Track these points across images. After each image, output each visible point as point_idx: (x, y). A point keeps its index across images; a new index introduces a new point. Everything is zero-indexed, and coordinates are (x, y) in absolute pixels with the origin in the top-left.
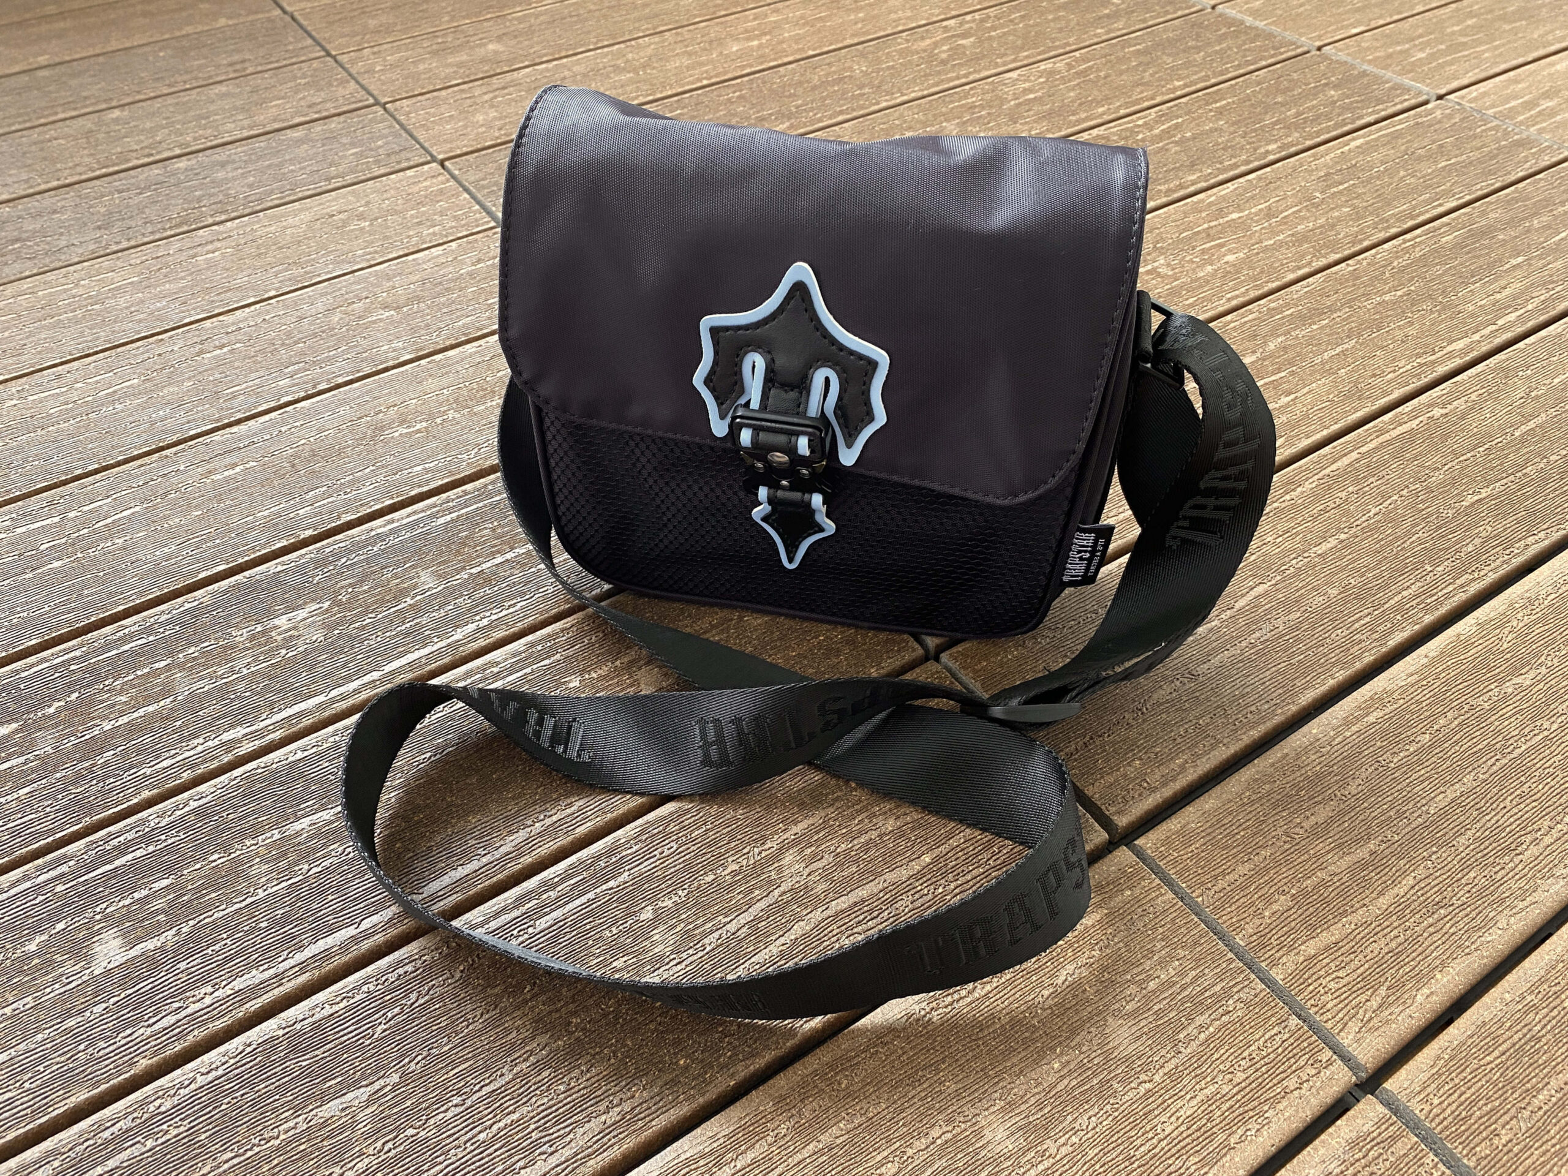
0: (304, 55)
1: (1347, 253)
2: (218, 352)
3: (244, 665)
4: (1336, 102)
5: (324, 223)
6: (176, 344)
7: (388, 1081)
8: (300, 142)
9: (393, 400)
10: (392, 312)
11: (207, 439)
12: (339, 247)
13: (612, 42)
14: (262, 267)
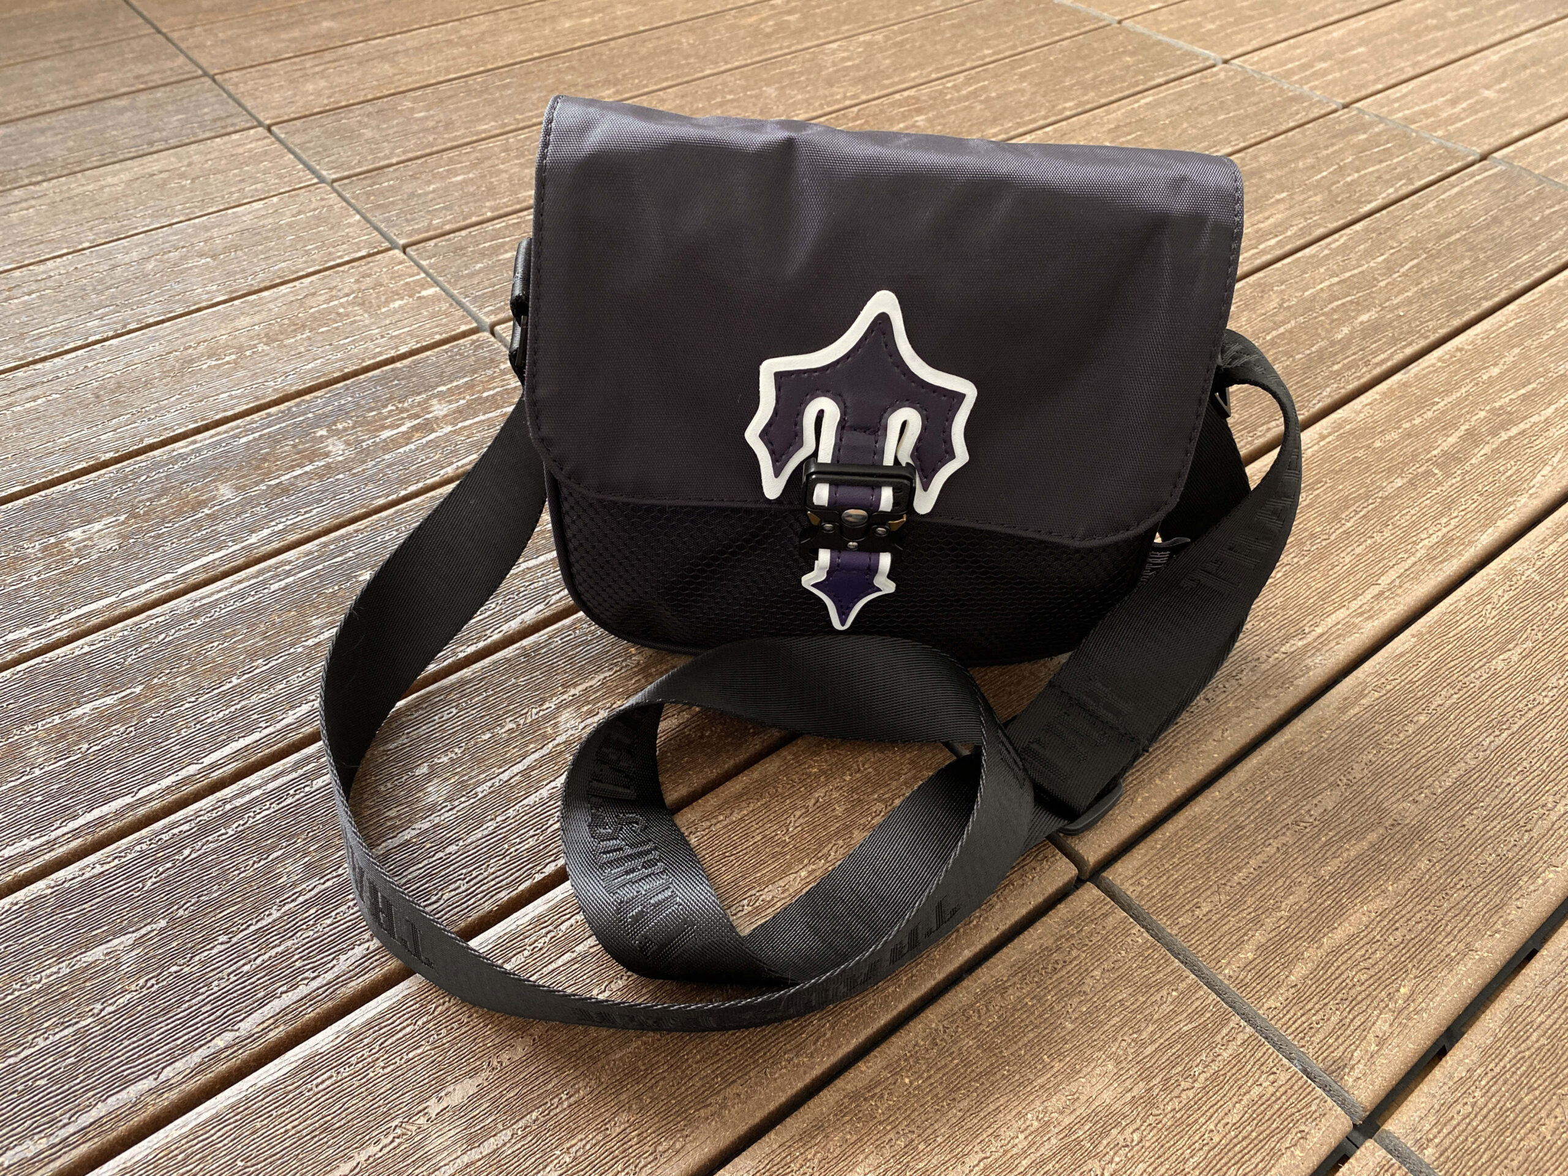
0: (134, 32)
2: (27, 297)
3: (33, 573)
4: (1130, 67)
5: (144, 181)
7: (154, 926)
8: (121, 111)
9: (203, 336)
10: (208, 260)
12: (158, 203)
13: (447, 19)
14: (77, 221)
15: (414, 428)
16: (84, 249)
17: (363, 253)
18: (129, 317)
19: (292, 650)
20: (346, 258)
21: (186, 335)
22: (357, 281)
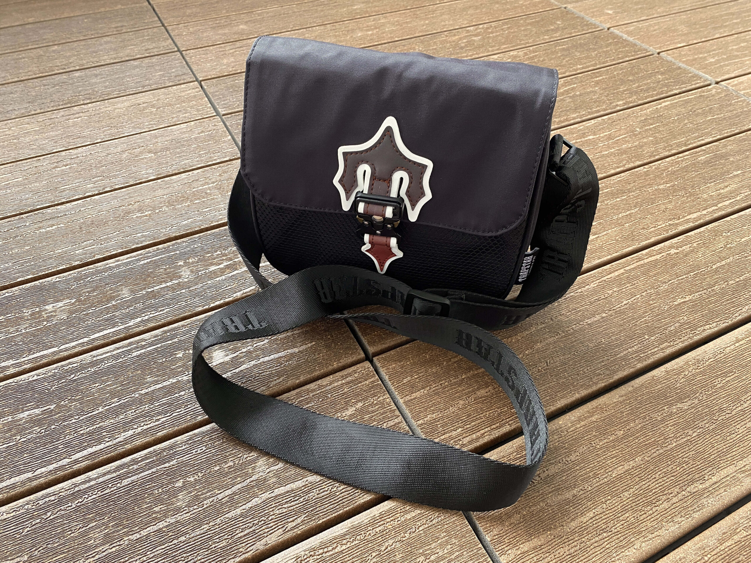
0: (152, 25)
1: (645, 161)
2: (64, 167)
3: (23, 328)
4: (660, 82)
5: (135, 108)
6: (45, 162)
8: (137, 67)
9: (139, 198)
10: (153, 155)
11: (44, 211)
12: (138, 120)
13: (300, 28)
14: (98, 127)
15: (227, 267)
16: (97, 143)
17: (227, 159)
18: (108, 184)
19: (133, 395)
20: (218, 161)
21: (130, 197)
22: (220, 175)
